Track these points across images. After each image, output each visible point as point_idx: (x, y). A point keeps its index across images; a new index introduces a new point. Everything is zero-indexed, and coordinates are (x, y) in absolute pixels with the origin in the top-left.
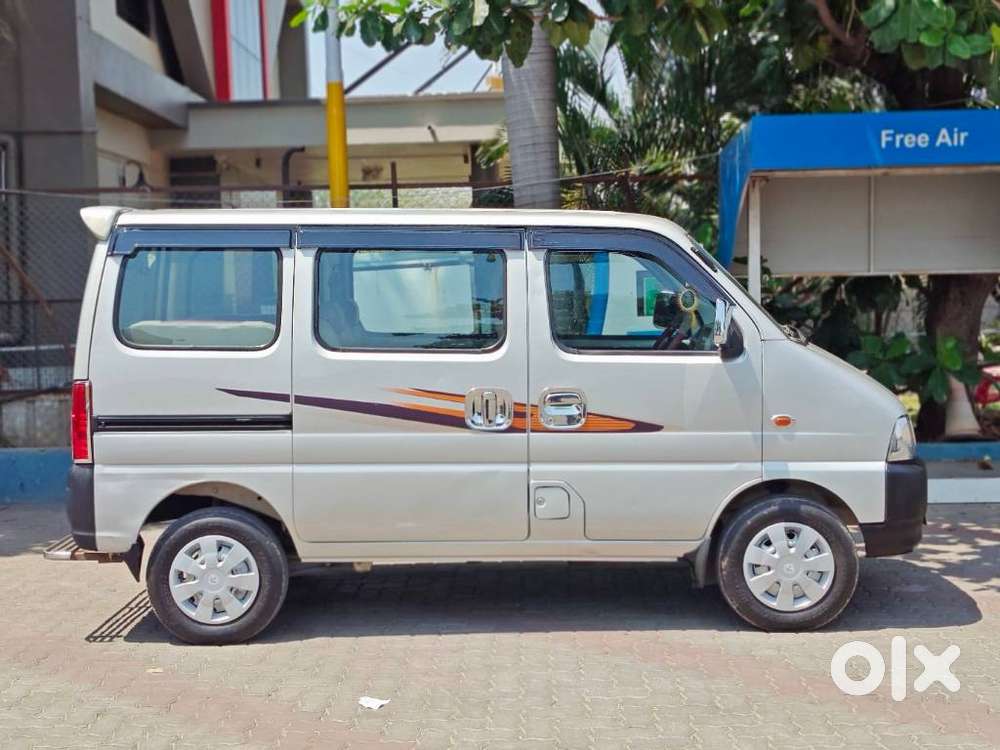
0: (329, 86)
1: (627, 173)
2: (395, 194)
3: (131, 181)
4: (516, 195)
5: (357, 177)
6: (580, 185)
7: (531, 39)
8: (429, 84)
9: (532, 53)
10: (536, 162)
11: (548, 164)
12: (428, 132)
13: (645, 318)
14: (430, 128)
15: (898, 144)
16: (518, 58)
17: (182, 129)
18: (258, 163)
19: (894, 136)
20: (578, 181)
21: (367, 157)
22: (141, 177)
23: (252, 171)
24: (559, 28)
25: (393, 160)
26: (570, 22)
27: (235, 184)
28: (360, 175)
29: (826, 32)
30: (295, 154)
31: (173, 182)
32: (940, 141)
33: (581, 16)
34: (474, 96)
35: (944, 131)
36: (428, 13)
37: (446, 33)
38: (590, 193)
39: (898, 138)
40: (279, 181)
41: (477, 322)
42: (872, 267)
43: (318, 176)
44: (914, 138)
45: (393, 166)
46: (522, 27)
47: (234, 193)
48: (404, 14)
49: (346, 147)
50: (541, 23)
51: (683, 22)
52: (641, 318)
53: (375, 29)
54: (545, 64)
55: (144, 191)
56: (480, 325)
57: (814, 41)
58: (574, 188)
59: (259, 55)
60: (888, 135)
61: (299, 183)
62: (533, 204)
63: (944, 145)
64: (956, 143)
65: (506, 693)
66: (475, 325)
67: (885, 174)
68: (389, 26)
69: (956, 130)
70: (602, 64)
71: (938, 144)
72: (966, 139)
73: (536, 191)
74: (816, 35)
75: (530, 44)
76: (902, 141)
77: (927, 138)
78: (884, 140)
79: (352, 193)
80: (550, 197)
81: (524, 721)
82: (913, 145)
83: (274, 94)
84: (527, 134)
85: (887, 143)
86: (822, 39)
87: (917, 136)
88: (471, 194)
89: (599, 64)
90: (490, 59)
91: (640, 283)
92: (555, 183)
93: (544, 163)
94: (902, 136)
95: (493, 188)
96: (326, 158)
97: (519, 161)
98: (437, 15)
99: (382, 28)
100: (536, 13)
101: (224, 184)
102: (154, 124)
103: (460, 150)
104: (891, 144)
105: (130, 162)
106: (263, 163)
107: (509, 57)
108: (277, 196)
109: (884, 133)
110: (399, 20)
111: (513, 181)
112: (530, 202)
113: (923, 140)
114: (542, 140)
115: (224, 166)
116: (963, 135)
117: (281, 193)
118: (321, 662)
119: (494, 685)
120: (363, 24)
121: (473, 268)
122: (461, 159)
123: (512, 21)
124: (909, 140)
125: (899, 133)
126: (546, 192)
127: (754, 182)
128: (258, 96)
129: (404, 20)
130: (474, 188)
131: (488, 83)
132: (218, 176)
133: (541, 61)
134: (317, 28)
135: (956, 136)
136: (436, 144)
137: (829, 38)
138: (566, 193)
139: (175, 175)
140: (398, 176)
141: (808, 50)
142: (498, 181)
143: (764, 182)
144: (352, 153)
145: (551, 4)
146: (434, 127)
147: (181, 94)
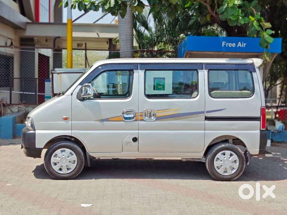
0: (68, 20)
1: (152, 50)
2: (86, 51)
3: (9, 44)
4: (121, 54)
5: (75, 46)
6: (140, 52)
7: (127, 10)
8: (97, 20)
9: (127, 14)
10: (127, 45)
11: (130, 46)
12: (97, 34)
13: (155, 91)
14: (97, 33)
15: (227, 46)
16: (123, 16)
17: (24, 30)
18: (46, 41)
19: (226, 43)
20: (139, 51)
21: (78, 41)
22: (12, 43)
23: (45, 43)
24: (135, 8)
25: (86, 42)
26: (138, 6)
27: (39, 46)
28: (76, 46)
29: (209, 13)
30: (57, 39)
31: (21, 45)
32: (238, 45)
33: (141, 5)
34: (110, 25)
35: (240, 43)
36: (97, 2)
37: (102, 8)
38: (142, 55)
39: (227, 44)
40: (52, 46)
41: (108, 89)
42: (219, 80)
43: (63, 46)
44: (231, 45)
45: (86, 44)
46: (124, 7)
47: (39, 49)
48: (90, 2)
49: (72, 37)
50: (130, 6)
51: (170, 8)
52: (154, 91)
53: (82, 6)
54: (130, 17)
55: (12, 47)
56: (109, 90)
57: (205, 16)
58: (138, 53)
59: (48, 9)
60: (224, 43)
61: (58, 47)
62: (125, 57)
63: (239, 46)
64: (243, 46)
65: (110, 194)
66: (107, 90)
67: (223, 54)
68: (86, 5)
69: (243, 43)
70: (147, 19)
71: (238, 46)
72: (246, 45)
73: (126, 53)
74: (206, 14)
75: (126, 12)
76: (228, 45)
77: (235, 45)
78: (223, 44)
79: (74, 51)
80: (130, 55)
81: (114, 201)
82: (231, 46)
83: (52, 21)
84: (125, 37)
85: (224, 45)
86: (208, 15)
87: (232, 44)
88: (108, 53)
89: (146, 18)
90: (115, 16)
91: (154, 81)
92: (132, 51)
93: (129, 45)
94: (228, 43)
95: (114, 52)
96: (66, 40)
97: (122, 44)
98: (100, 3)
99: (84, 6)
100: (128, 3)
101: (36, 46)
102: (16, 28)
103: (106, 40)
104: (225, 46)
105: (9, 38)
106: (48, 41)
107: (120, 15)
108: (52, 50)
109: (223, 42)
110: (89, 4)
111: (120, 50)
112: (125, 56)
113: (234, 45)
114: (129, 39)
115: (36, 41)
116: (245, 44)
117: (53, 50)
118: (57, 184)
119: (106, 191)
120: (79, 5)
121: (107, 74)
122: (106, 43)
123: (121, 5)
124: (230, 45)
125: (227, 43)
126: (130, 54)
127: (187, 54)
128: (47, 21)
129: (90, 4)
130: (109, 51)
131: (114, 22)
132: (35, 44)
133: (129, 16)
134: (65, 7)
135: (243, 44)
136: (99, 38)
137: (210, 15)
138: (136, 54)
139: (22, 43)
140: (87, 46)
141: (204, 18)
142: (116, 49)
143: (190, 54)
144: (74, 39)
145: (133, 1)
146: (98, 33)
147: (25, 19)
